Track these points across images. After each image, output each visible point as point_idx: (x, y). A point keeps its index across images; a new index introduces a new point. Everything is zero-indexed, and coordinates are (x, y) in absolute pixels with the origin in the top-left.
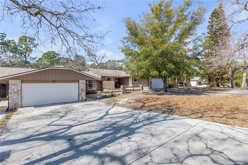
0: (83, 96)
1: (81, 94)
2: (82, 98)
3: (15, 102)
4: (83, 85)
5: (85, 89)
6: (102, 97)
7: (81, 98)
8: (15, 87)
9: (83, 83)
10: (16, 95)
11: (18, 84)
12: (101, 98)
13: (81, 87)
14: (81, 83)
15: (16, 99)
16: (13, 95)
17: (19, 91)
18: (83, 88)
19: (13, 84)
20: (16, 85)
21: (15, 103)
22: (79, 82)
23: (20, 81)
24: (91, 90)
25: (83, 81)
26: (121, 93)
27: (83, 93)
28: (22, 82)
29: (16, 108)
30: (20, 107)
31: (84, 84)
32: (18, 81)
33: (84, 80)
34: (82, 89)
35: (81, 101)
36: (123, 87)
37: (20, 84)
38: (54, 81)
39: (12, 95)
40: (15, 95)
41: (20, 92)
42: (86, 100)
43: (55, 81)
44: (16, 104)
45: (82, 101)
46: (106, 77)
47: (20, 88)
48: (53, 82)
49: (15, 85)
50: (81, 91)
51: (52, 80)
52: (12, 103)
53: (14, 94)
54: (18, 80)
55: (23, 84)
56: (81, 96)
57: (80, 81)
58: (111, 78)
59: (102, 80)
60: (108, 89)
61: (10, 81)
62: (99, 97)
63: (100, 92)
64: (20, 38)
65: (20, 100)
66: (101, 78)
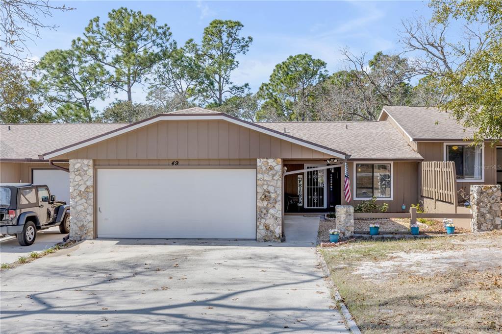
0: (270, 221)
1: (264, 211)
2: (267, 228)
3: (82, 221)
4: (270, 178)
5: (278, 195)
6: (355, 232)
7: (261, 227)
8: (81, 178)
9: (271, 168)
10: (83, 200)
11: (87, 170)
12: (352, 237)
13: (265, 187)
14: (264, 169)
15: (84, 214)
16: (77, 202)
17: (88, 190)
18: (271, 189)
19: (77, 171)
20: (83, 173)
21: (82, 223)
22: (256, 165)
23: (91, 162)
24: (364, 202)
25: (271, 162)
26: (470, 225)
27: (271, 211)
28: (96, 165)
29: (82, 238)
30: (92, 238)
31: (274, 175)
32: (86, 162)
33: (275, 158)
34: (269, 192)
35: (265, 241)
36: (481, 193)
37: (91, 172)
38: (175, 164)
39: (76, 200)
40: (80, 202)
41: (90, 194)
42: (283, 239)
43: (177, 163)
44: (83, 226)
45: (267, 241)
46: (445, 144)
47: (90, 183)
48: (173, 164)
49: (80, 175)
50: (263, 200)
51: (169, 160)
52: (75, 223)
53: (78, 198)
54: (87, 159)
55: (101, 172)
56: (263, 221)
57: (259, 162)
58: (473, 148)
59: (419, 156)
60: (436, 200)
61: (71, 161)
62: (335, 233)
63: (347, 211)
64: (206, 29)
65: (90, 218)
66: (416, 149)
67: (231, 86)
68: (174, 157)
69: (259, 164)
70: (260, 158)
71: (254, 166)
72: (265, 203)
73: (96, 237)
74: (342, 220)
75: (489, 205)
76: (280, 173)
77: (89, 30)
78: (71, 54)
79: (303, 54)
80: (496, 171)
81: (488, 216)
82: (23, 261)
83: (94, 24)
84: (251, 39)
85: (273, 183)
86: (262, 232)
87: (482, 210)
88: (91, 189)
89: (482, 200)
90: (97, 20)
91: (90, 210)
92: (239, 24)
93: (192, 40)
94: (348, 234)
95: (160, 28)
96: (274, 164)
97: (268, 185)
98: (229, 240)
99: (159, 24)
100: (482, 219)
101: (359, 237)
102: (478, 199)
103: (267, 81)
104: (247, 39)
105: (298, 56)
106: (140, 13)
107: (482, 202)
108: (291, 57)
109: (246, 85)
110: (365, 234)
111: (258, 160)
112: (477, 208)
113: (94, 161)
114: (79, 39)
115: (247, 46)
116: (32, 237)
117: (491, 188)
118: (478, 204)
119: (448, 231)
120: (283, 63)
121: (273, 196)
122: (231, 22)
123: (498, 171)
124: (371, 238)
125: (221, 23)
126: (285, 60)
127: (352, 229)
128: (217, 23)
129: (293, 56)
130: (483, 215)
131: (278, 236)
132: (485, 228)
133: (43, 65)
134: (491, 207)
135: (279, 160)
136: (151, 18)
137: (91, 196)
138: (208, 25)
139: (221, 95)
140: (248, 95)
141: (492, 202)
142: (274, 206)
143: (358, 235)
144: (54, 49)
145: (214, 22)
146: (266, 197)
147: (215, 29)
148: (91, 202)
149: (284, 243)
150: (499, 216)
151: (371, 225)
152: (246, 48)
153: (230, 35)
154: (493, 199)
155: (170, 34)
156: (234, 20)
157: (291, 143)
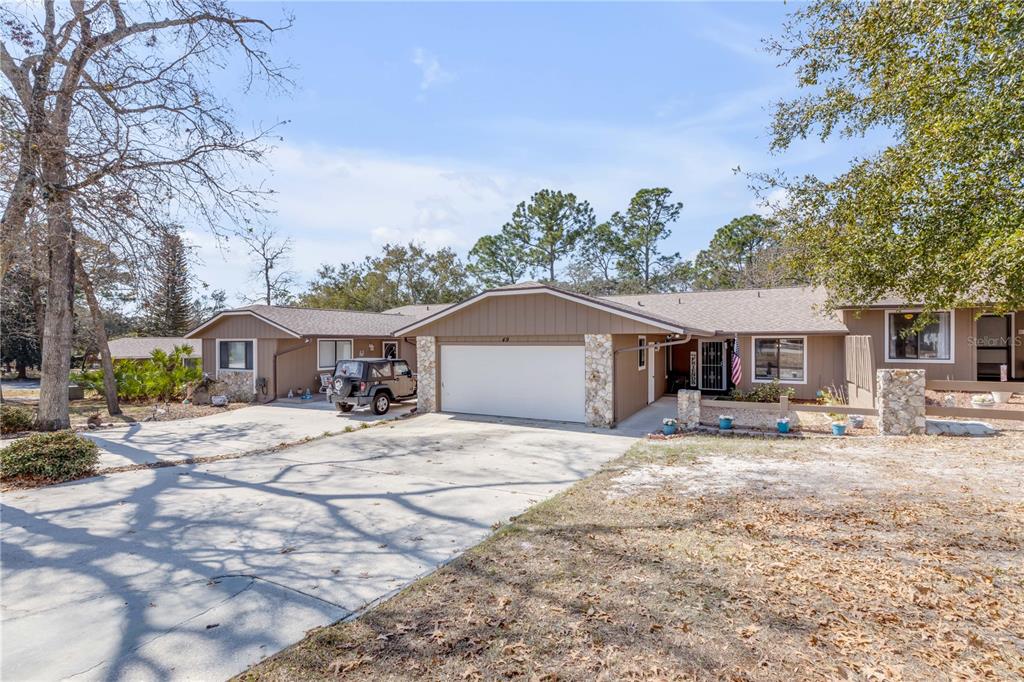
0: (599, 405)
1: (593, 393)
2: (596, 412)
3: (427, 394)
4: (599, 356)
5: (608, 376)
6: (699, 424)
7: (590, 410)
8: (426, 354)
9: (600, 345)
10: (428, 375)
11: (430, 347)
13: (594, 366)
14: (593, 346)
15: (429, 388)
17: (432, 366)
18: (600, 368)
19: (424, 347)
20: (427, 350)
21: (427, 397)
22: (584, 341)
23: (433, 339)
25: (600, 338)
27: (601, 393)
28: (438, 341)
29: (427, 410)
30: (435, 411)
31: (603, 353)
32: (429, 338)
33: (603, 333)
34: (598, 372)
36: (890, 381)
37: (433, 348)
38: (506, 340)
39: (421, 375)
40: (426, 377)
41: (434, 369)
42: (614, 425)
44: (428, 399)
45: (595, 426)
46: (887, 312)
47: (433, 359)
48: (503, 340)
49: (425, 351)
50: (592, 380)
51: (499, 336)
53: (424, 373)
54: (430, 336)
55: (445, 349)
56: (592, 404)
57: (588, 338)
59: (845, 328)
60: (858, 387)
61: (418, 338)
62: (670, 423)
63: (689, 398)
64: (633, 200)
65: (433, 392)
66: (842, 320)
67: (660, 256)
68: (504, 334)
69: (587, 340)
70: (587, 333)
71: (582, 342)
72: (594, 384)
73: (439, 410)
74: (684, 407)
75: (903, 399)
76: (610, 350)
77: (516, 215)
78: (499, 238)
79: (751, 215)
80: (976, 349)
81: (902, 414)
82: (348, 430)
83: (521, 209)
84: (681, 205)
85: (603, 361)
86: (590, 417)
87: (892, 405)
88: (434, 365)
89: (892, 390)
90: (523, 204)
91: (433, 384)
92: (666, 191)
93: (618, 213)
94: (691, 425)
95: (580, 204)
96: (603, 340)
97: (598, 364)
98: (557, 422)
99: (578, 201)
100: (892, 418)
101: (703, 430)
102: (885, 389)
103: (707, 248)
104: (676, 206)
105: (744, 218)
106: (560, 192)
107: (892, 393)
108: (736, 219)
109: (677, 255)
110: (710, 426)
111: (586, 336)
112: (884, 402)
113: (436, 338)
114: (508, 224)
115: (677, 212)
116: (385, 407)
117: (907, 373)
118: (884, 397)
119: (835, 431)
120: (726, 227)
121: (603, 376)
122: (657, 189)
123: (978, 348)
124: (718, 432)
125: (647, 191)
126: (728, 223)
127: (697, 420)
128: (642, 193)
129: (739, 219)
130: (894, 413)
131: (607, 422)
132: (898, 431)
133: (475, 251)
134: (907, 401)
135: (609, 336)
136: (572, 197)
137: (434, 371)
138: (635, 196)
139: (647, 266)
140: (679, 264)
141: (909, 394)
142: (604, 388)
143: (702, 427)
144: (483, 236)
145: (640, 192)
146: (595, 377)
147: (642, 199)
148: (434, 377)
149: (613, 431)
150: (921, 415)
151: (722, 417)
152: (676, 215)
153: (658, 203)
154: (911, 390)
155: (592, 210)
156: (661, 187)
157: (622, 318)
